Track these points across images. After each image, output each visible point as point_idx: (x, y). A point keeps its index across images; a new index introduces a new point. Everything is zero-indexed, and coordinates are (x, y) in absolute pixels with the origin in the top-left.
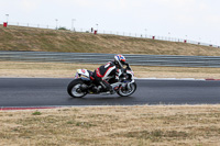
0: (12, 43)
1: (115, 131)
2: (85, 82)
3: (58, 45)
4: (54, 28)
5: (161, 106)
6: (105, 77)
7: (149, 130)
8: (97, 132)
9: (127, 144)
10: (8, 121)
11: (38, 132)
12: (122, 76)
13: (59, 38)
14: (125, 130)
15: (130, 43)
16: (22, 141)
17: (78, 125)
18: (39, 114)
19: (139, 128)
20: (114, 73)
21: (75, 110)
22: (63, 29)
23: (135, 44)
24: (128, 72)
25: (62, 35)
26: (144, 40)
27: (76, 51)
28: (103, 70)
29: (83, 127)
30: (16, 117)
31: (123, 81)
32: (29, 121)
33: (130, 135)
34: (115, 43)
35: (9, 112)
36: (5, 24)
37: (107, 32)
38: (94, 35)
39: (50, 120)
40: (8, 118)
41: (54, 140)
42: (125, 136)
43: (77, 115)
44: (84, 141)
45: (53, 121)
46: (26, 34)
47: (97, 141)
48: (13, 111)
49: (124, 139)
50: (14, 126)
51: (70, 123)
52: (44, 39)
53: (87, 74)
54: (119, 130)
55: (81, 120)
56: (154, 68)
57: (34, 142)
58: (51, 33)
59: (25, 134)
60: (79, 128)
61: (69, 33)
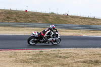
0: (29, 19)
1: (77, 60)
2: (36, 38)
3: (50, 20)
4: (48, 13)
5: (98, 49)
6: (45, 35)
7: (93, 60)
8: (69, 61)
9: (83, 66)
10: (28, 55)
11: (42, 60)
12: (54, 35)
13: (51, 17)
14: (82, 60)
15: (83, 20)
16: (35, 64)
17: (60, 57)
18: (42, 52)
19: (88, 59)
20: (49, 34)
21: (59, 50)
22: (53, 13)
23: (86, 20)
24: (56, 33)
25: (52, 16)
26: (90, 18)
28: (44, 32)
29: (62, 58)
30: (32, 53)
31: (54, 37)
32: (38, 55)
33: (84, 62)
35: (28, 51)
36: (26, 11)
37: (73, 15)
38: (67, 16)
39: (47, 55)
40: (28, 53)
41: (49, 64)
42: (82, 62)
43: (60, 52)
44: (63, 65)
45: (49, 55)
46: (36, 15)
47: (69, 65)
48: (31, 51)
49: (82, 64)
50: (31, 57)
51: (57, 56)
52: (44, 18)
53: (37, 34)
54: (79, 60)
55: (62, 55)
56: (94, 32)
57: (40, 65)
58: (47, 15)
59: (36, 61)
60: (61, 59)
61: (55, 15)
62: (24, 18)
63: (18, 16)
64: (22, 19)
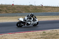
0: (16, 10)
3: (31, 10)
13: (31, 8)
23: (56, 9)
25: (32, 7)
27: (36, 12)
34: (49, 9)
36: (13, 5)
38: (42, 7)
46: (20, 7)
52: (26, 9)
61: (34, 6)
62: (12, 10)
63: (8, 9)
64: (11, 11)
